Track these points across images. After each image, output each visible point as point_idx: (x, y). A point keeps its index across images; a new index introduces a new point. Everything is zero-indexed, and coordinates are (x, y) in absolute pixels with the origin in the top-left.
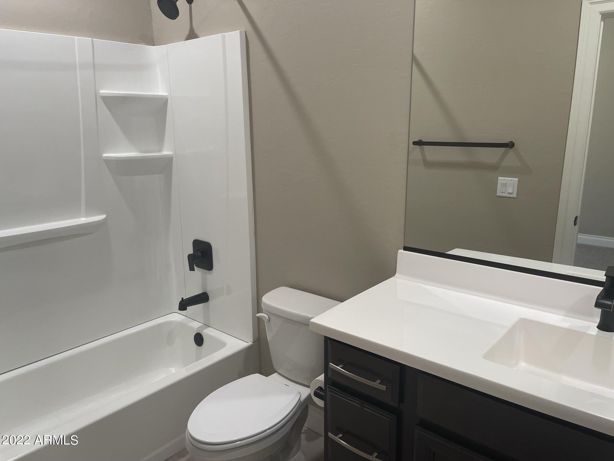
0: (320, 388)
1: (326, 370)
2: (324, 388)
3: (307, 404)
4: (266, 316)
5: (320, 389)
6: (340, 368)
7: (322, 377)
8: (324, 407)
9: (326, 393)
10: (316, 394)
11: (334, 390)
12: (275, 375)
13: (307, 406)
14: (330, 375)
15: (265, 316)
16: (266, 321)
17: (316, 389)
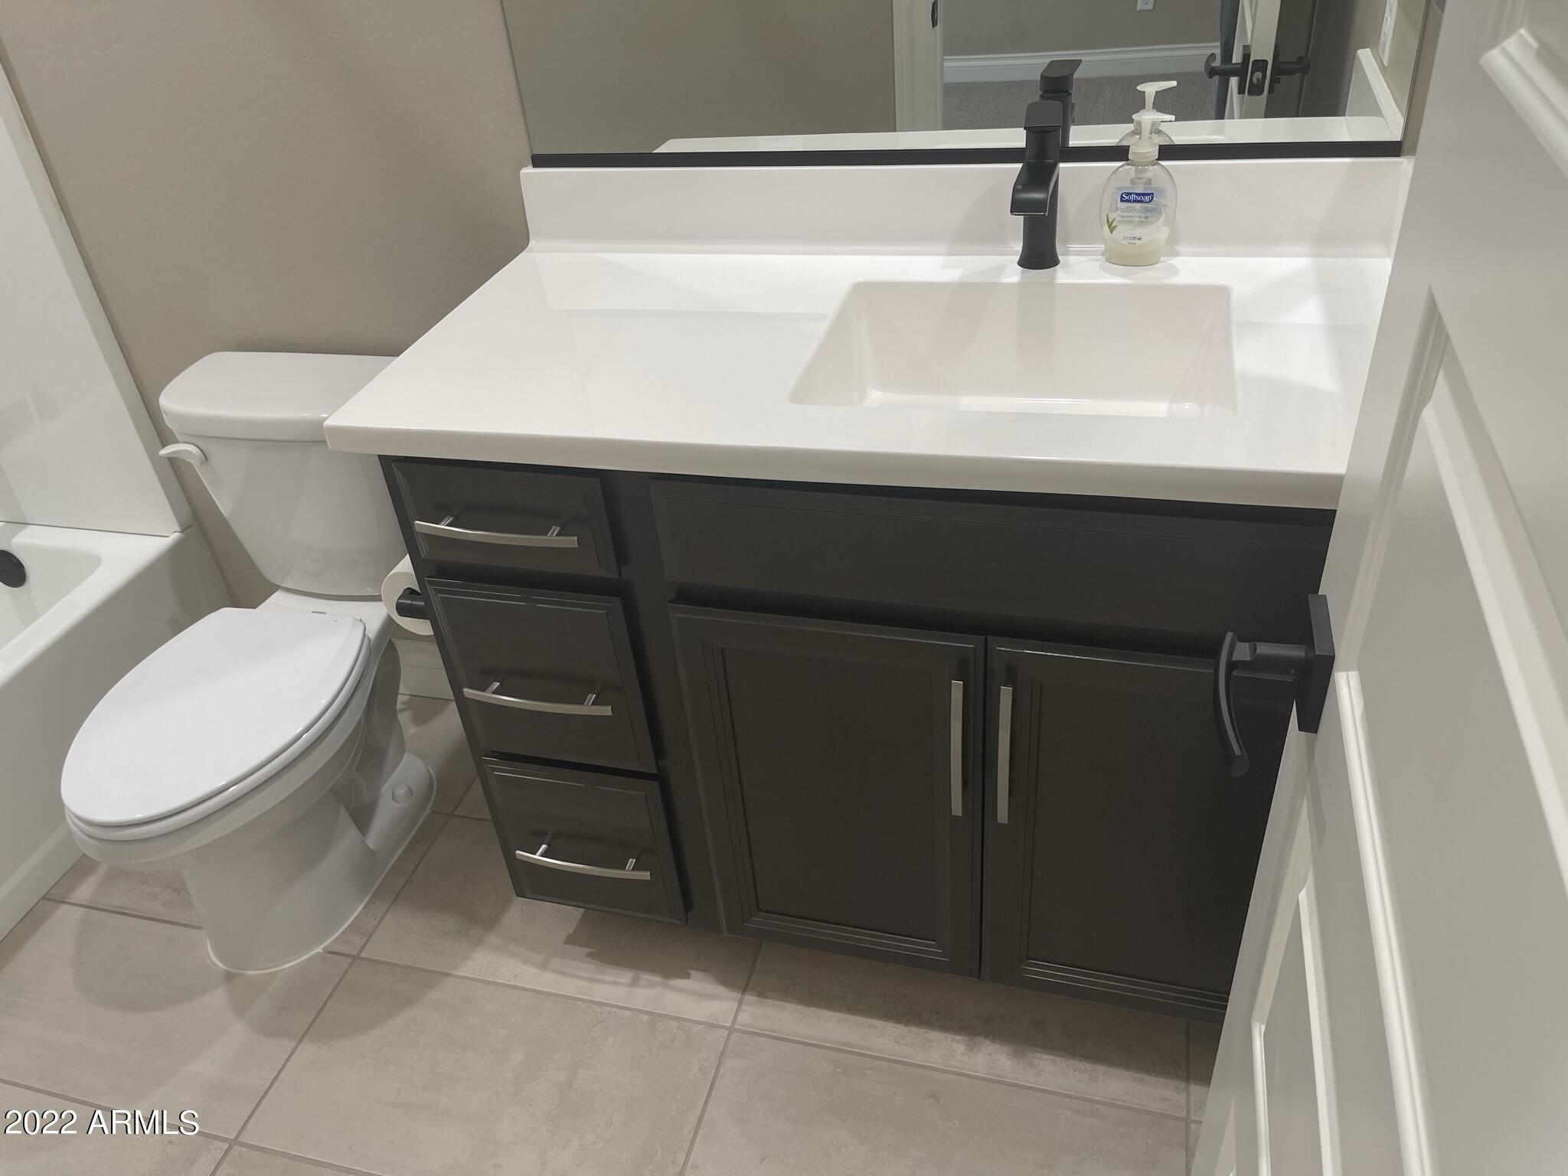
0: (408, 592)
1: (412, 543)
2: (418, 590)
3: (390, 641)
4: (190, 449)
5: (411, 593)
6: (447, 525)
7: (405, 565)
8: (433, 633)
9: (428, 601)
10: (402, 610)
11: (448, 585)
12: (277, 598)
13: (391, 647)
14: (424, 551)
15: (187, 451)
16: (199, 464)
17: (399, 599)
